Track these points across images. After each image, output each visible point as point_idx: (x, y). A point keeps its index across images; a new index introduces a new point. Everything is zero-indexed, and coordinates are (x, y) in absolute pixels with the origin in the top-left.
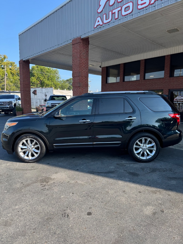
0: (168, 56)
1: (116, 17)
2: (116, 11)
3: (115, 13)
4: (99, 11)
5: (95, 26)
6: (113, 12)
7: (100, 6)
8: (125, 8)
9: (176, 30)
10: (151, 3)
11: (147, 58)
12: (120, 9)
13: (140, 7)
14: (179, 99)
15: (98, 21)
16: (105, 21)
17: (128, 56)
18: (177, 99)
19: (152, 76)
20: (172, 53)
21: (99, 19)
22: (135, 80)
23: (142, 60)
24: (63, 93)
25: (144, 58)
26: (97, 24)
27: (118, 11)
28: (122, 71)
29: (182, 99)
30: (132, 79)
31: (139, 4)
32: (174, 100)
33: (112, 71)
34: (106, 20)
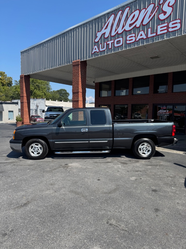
0: (152, 75)
1: (110, 47)
2: (110, 43)
3: (109, 44)
4: (96, 41)
5: (93, 52)
6: (108, 43)
7: (97, 37)
8: (117, 41)
9: (157, 57)
10: (136, 40)
11: (135, 77)
12: (113, 41)
13: (128, 42)
14: (162, 112)
15: (95, 49)
16: (101, 50)
17: (118, 74)
18: (160, 112)
19: (139, 92)
20: (155, 74)
21: (96, 47)
22: (125, 95)
23: (131, 78)
24: (55, 104)
25: (132, 77)
26: (94, 51)
27: (112, 43)
28: (113, 86)
29: (164, 112)
30: (121, 93)
31: (127, 39)
32: (158, 113)
33: (104, 86)
34: (102, 48)
